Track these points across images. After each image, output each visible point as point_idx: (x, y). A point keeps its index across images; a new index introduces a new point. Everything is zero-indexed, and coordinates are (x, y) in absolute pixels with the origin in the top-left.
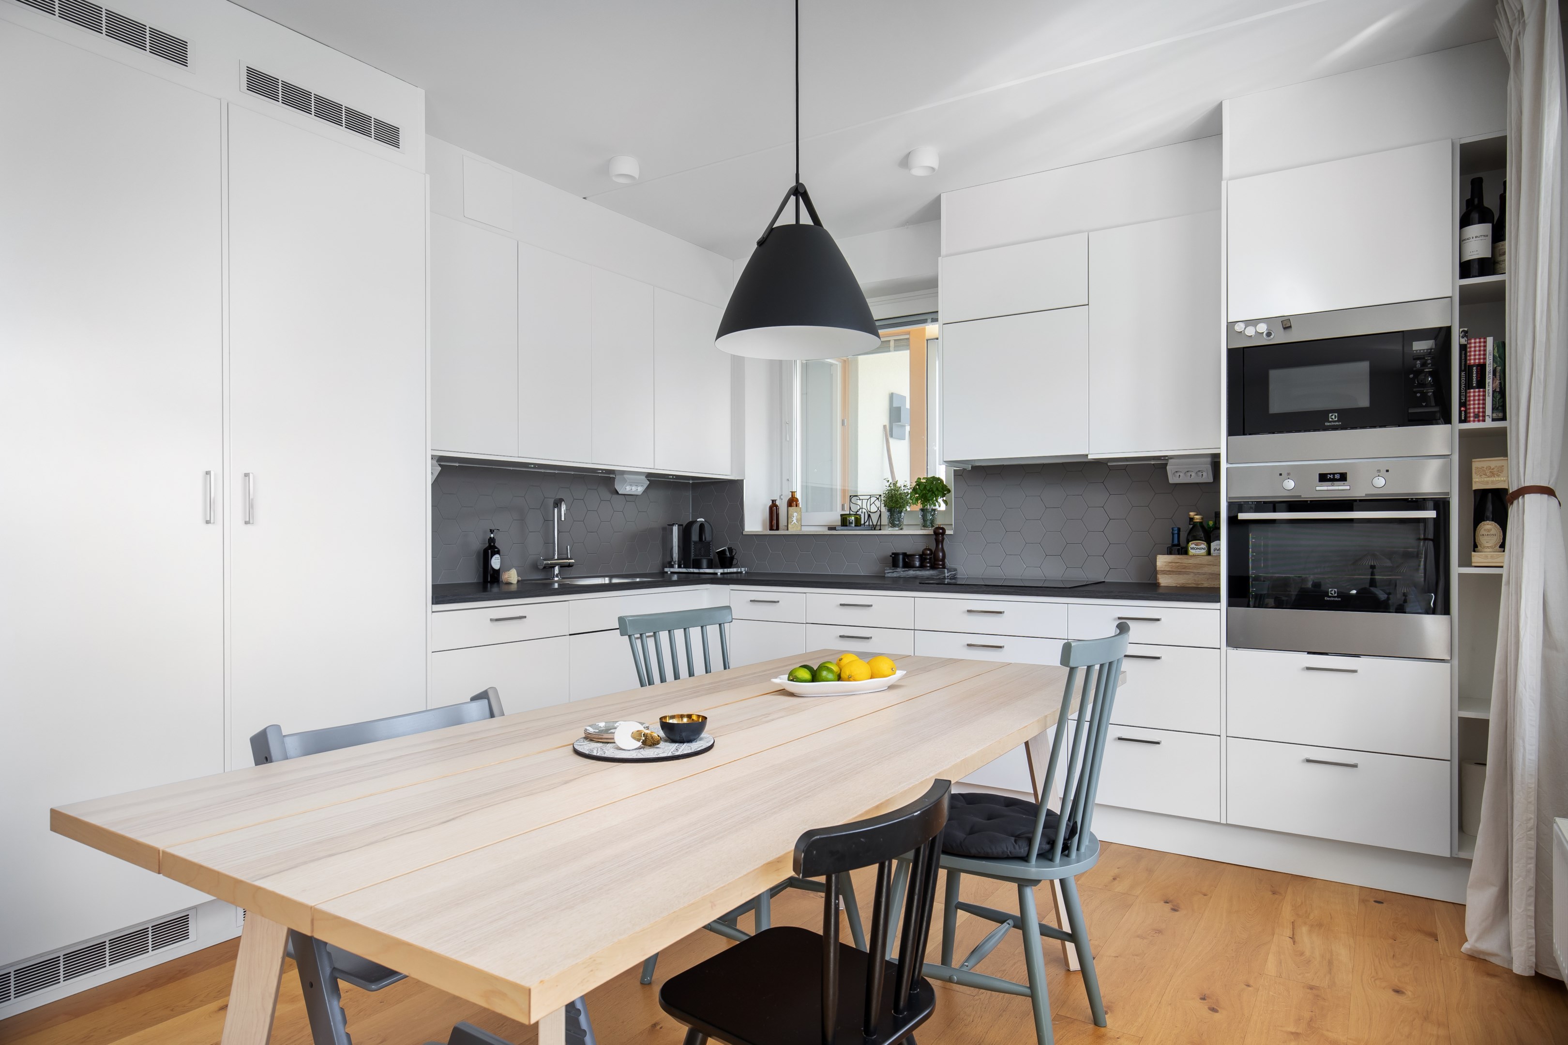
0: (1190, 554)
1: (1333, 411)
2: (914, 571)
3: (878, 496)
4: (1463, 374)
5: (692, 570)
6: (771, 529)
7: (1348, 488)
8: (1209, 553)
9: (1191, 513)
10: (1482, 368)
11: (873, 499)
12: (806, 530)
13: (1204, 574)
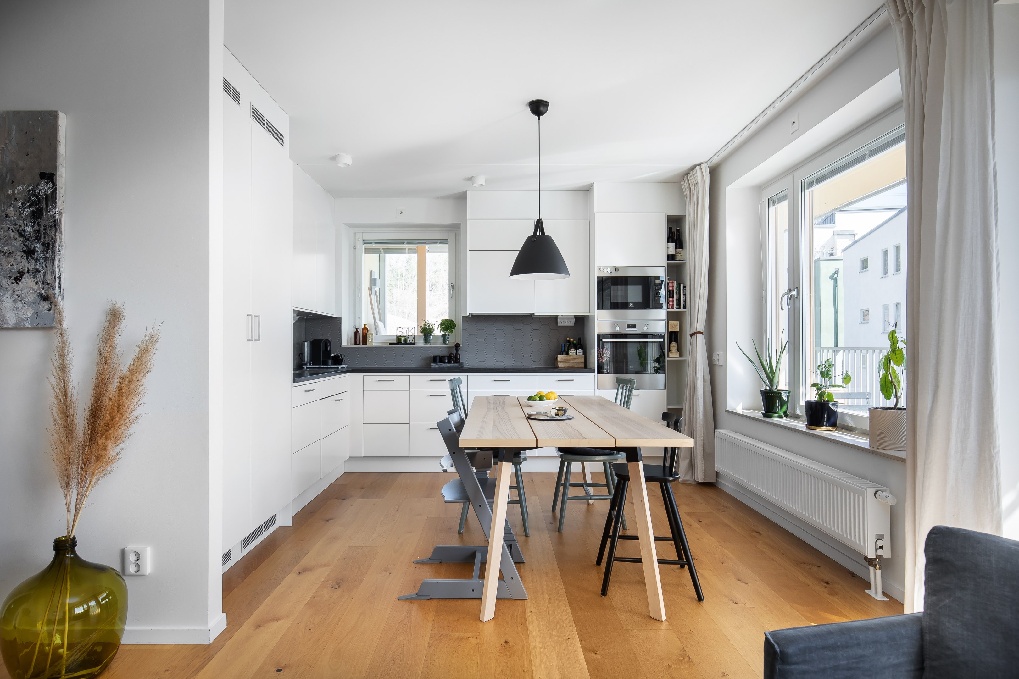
0: (570, 354)
1: (631, 302)
2: (446, 364)
3: (412, 328)
4: (668, 292)
5: (322, 366)
6: (356, 343)
7: (636, 330)
8: (576, 354)
9: (567, 338)
10: (673, 291)
11: (410, 329)
12: (375, 345)
13: (575, 362)
